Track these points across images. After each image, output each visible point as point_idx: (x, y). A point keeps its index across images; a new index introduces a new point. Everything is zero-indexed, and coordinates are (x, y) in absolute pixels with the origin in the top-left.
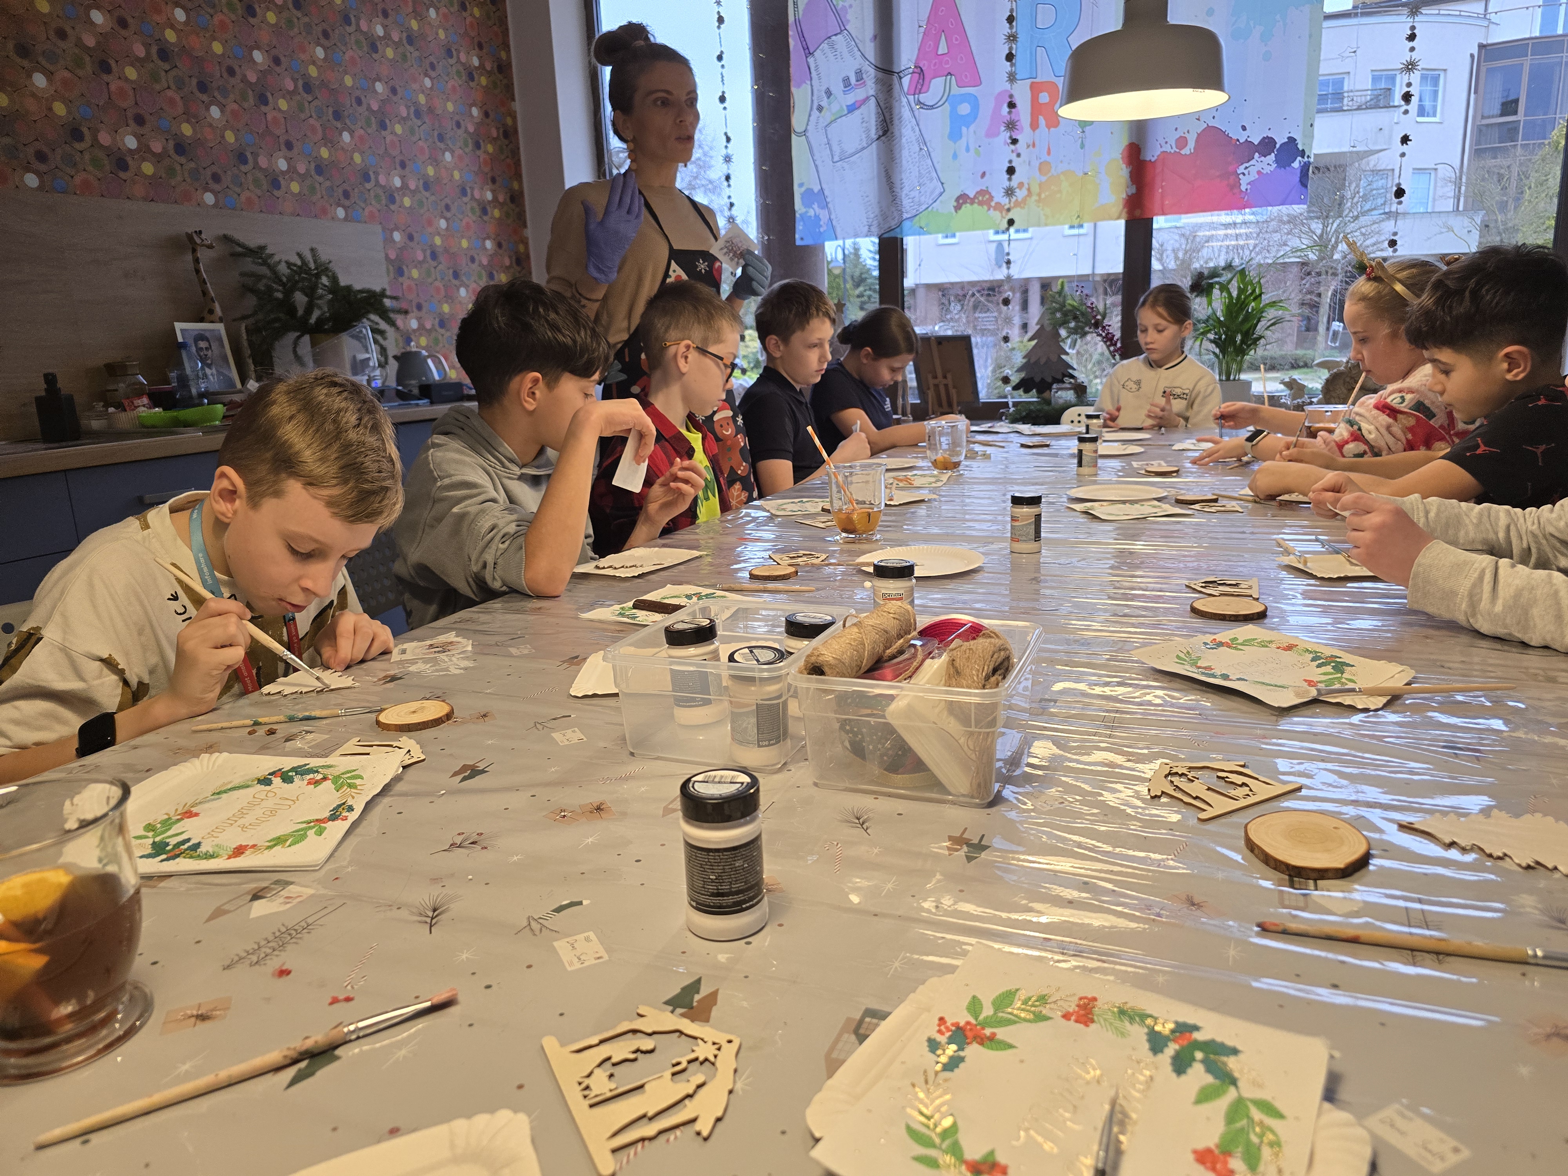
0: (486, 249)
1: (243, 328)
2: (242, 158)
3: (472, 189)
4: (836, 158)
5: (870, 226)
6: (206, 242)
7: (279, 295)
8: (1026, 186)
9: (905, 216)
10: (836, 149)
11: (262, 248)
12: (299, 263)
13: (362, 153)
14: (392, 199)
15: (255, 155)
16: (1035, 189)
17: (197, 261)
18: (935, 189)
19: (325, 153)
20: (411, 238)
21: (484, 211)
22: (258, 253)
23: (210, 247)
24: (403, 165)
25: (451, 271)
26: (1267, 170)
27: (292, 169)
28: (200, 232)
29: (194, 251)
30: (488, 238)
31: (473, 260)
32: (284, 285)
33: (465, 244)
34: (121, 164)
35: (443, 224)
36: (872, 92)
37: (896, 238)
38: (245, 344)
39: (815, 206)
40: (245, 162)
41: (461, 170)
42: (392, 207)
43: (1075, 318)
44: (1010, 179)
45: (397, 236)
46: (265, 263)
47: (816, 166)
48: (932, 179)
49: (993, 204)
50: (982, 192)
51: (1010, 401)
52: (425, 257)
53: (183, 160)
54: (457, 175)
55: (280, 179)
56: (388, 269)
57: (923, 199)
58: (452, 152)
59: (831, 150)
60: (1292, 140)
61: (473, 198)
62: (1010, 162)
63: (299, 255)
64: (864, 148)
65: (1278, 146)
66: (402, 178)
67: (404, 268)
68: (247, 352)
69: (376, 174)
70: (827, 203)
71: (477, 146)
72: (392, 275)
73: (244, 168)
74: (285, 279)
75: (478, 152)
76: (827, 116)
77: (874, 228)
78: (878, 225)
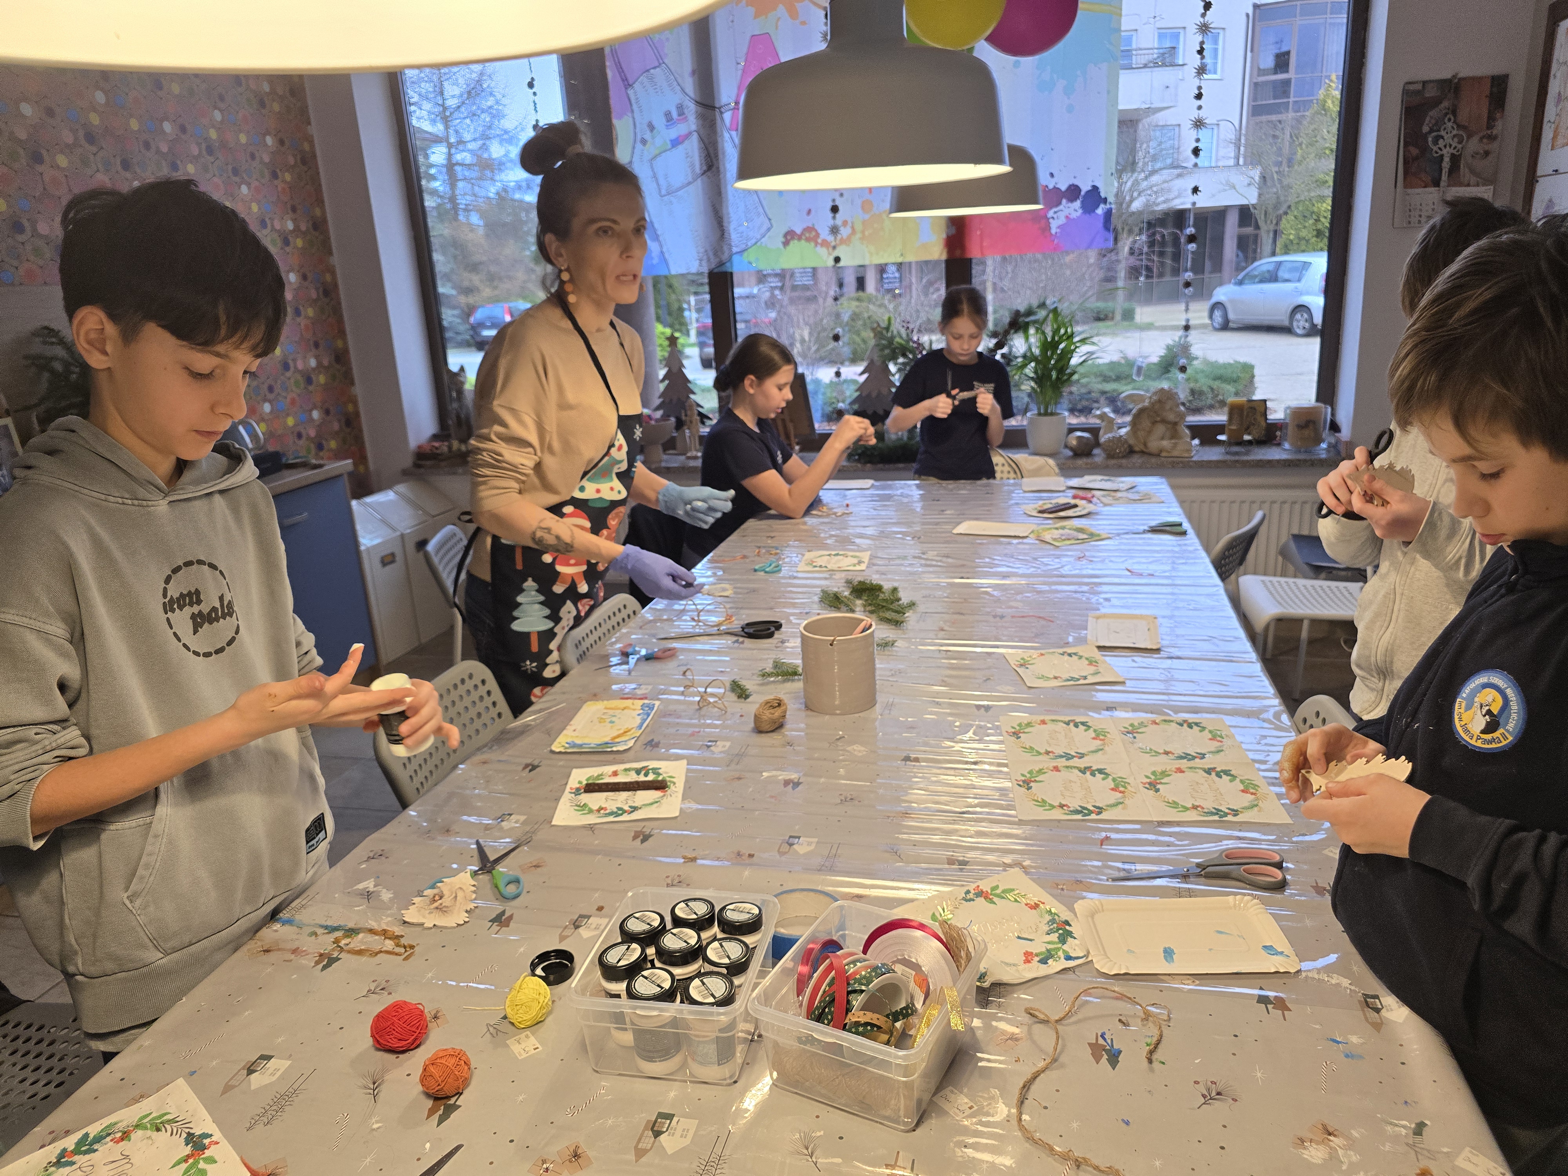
2: (18, 227)
4: (664, 192)
5: (701, 260)
8: (850, 224)
9: (734, 250)
10: (662, 181)
15: (33, 221)
16: (859, 227)
18: (762, 224)
26: (1074, 215)
36: (694, 127)
37: (726, 273)
43: (904, 355)
44: (834, 218)
48: (759, 214)
49: (819, 241)
50: (809, 229)
57: (751, 233)
59: (657, 184)
60: (1095, 189)
62: (834, 200)
64: (689, 183)
65: (1083, 193)
73: (21, 238)
75: (276, 183)
76: (650, 150)
77: (704, 263)
78: (709, 260)
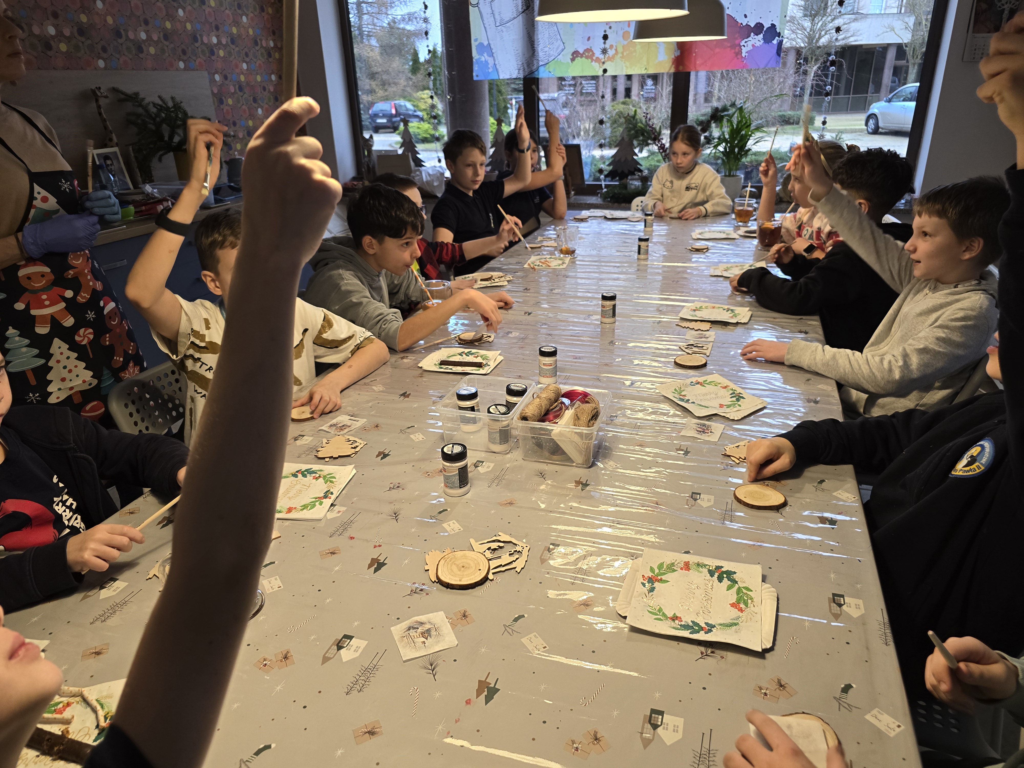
0: (272, 81)
1: (131, 149)
2: (118, 34)
3: (261, 40)
4: (498, 24)
5: (519, 70)
6: (103, 95)
7: (153, 127)
8: (615, 47)
9: (541, 63)
10: (497, 17)
11: (137, 94)
12: (160, 103)
13: (191, 22)
14: (212, 53)
15: (126, 31)
16: (620, 49)
17: (99, 107)
18: (559, 46)
19: (168, 25)
20: (226, 78)
21: (269, 55)
22: (134, 98)
23: (106, 97)
24: (217, 28)
25: (252, 98)
26: (758, 44)
27: (149, 38)
28: (100, 88)
29: (97, 101)
30: (273, 73)
31: (264, 89)
32: (154, 119)
33: (259, 78)
34: (48, 46)
35: (245, 66)
37: (535, 78)
38: (133, 159)
39: (485, 55)
40: (120, 36)
41: (253, 28)
42: (213, 58)
43: (643, 135)
44: (605, 43)
45: (217, 77)
46: (140, 105)
47: (485, 28)
48: (557, 40)
49: (594, 58)
50: (588, 50)
51: (603, 183)
52: (235, 90)
53: (83, 39)
54: (251, 32)
55: (143, 46)
56: (214, 100)
57: (552, 52)
58: (247, 16)
59: (494, 18)
60: (773, 26)
61: (262, 47)
62: (605, 31)
63: (160, 97)
64: (515, 18)
65: (765, 29)
66: (217, 37)
67: (223, 98)
68: (135, 165)
69: (201, 36)
70: (493, 53)
71: (262, 10)
72: (216, 104)
73: (120, 41)
74: (153, 115)
75: (263, 14)
77: (521, 72)
78: (524, 70)
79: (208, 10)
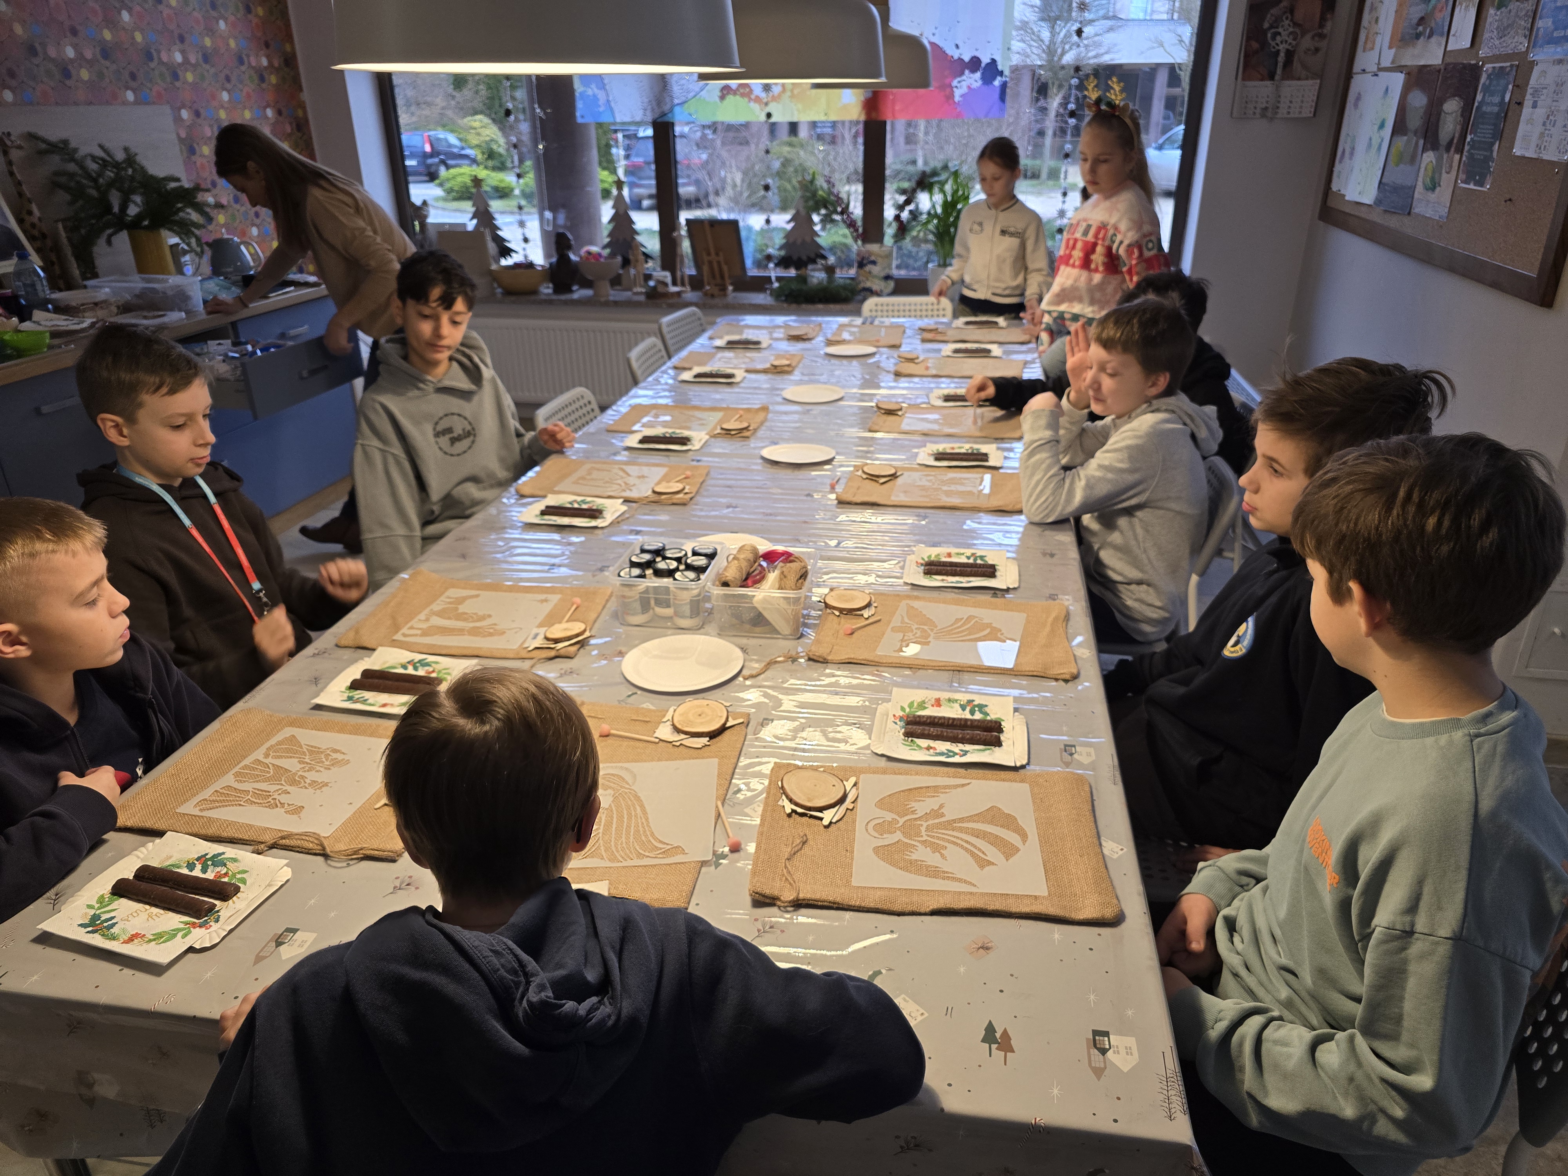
0: (266, 117)
1: (61, 226)
2: (32, 51)
3: (248, 56)
5: (645, 110)
6: (15, 143)
7: (95, 194)
9: (676, 101)
11: (66, 142)
12: (102, 154)
13: (142, 31)
14: (175, 76)
15: (44, 45)
16: (789, 86)
17: (10, 163)
19: (107, 35)
20: (197, 114)
21: (262, 79)
22: (62, 148)
23: (19, 147)
24: (182, 39)
26: (975, 85)
27: (80, 56)
28: (9, 134)
29: (6, 153)
30: (268, 106)
32: (95, 180)
33: (247, 114)
35: (225, 96)
37: (668, 124)
38: (65, 242)
39: (593, 86)
40: (35, 54)
41: (235, 38)
42: (177, 84)
43: (826, 207)
45: (185, 114)
46: (73, 160)
49: (753, 97)
50: (743, 86)
51: (773, 275)
54: (232, 43)
55: (70, 67)
56: (184, 151)
57: (691, 87)
58: (226, 20)
60: (993, 61)
61: (250, 66)
63: (101, 147)
65: (983, 65)
66: (183, 52)
67: (195, 145)
68: (68, 250)
69: (158, 51)
70: (604, 85)
71: (248, 10)
72: (185, 154)
74: (94, 175)
75: (250, 17)
77: (649, 113)
78: (653, 110)
79: (166, 12)
